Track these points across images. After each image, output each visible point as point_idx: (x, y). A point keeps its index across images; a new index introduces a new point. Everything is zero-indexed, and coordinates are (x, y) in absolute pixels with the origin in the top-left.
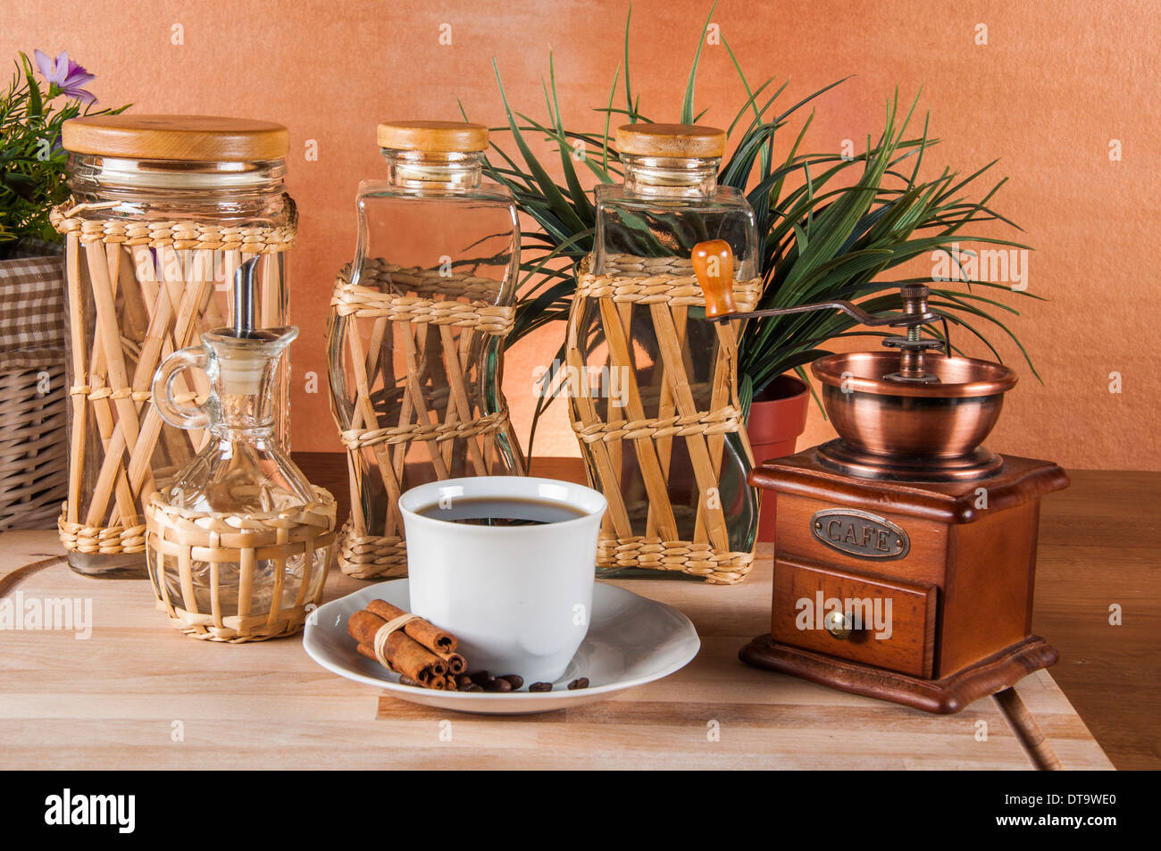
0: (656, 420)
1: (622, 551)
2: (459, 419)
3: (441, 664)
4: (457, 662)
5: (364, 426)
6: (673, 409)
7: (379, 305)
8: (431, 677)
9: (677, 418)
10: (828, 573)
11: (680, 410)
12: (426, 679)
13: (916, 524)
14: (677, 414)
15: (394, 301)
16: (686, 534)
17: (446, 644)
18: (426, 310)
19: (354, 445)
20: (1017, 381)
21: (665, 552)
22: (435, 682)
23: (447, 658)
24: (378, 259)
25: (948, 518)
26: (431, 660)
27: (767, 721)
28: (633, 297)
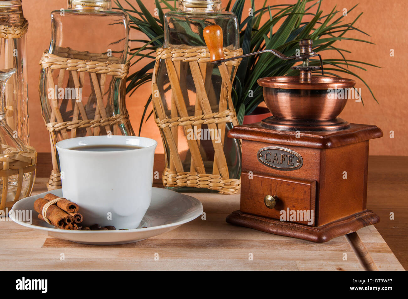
0: (193, 117)
1: (179, 179)
2: (101, 117)
3: (70, 218)
4: (78, 217)
5: (56, 121)
6: (201, 112)
7: (62, 63)
8: (65, 224)
9: (203, 116)
10: (265, 177)
11: (205, 112)
12: (63, 225)
13: (306, 151)
14: (203, 114)
15: (69, 61)
16: (209, 170)
17: (73, 209)
18: (84, 65)
19: (51, 130)
20: (355, 83)
21: (200, 179)
22: (67, 227)
23: (73, 215)
24: (68, 48)
25: (319, 146)
26: (65, 216)
27: (233, 246)
28: (181, 59)
